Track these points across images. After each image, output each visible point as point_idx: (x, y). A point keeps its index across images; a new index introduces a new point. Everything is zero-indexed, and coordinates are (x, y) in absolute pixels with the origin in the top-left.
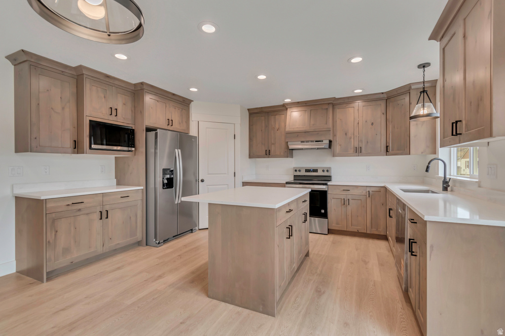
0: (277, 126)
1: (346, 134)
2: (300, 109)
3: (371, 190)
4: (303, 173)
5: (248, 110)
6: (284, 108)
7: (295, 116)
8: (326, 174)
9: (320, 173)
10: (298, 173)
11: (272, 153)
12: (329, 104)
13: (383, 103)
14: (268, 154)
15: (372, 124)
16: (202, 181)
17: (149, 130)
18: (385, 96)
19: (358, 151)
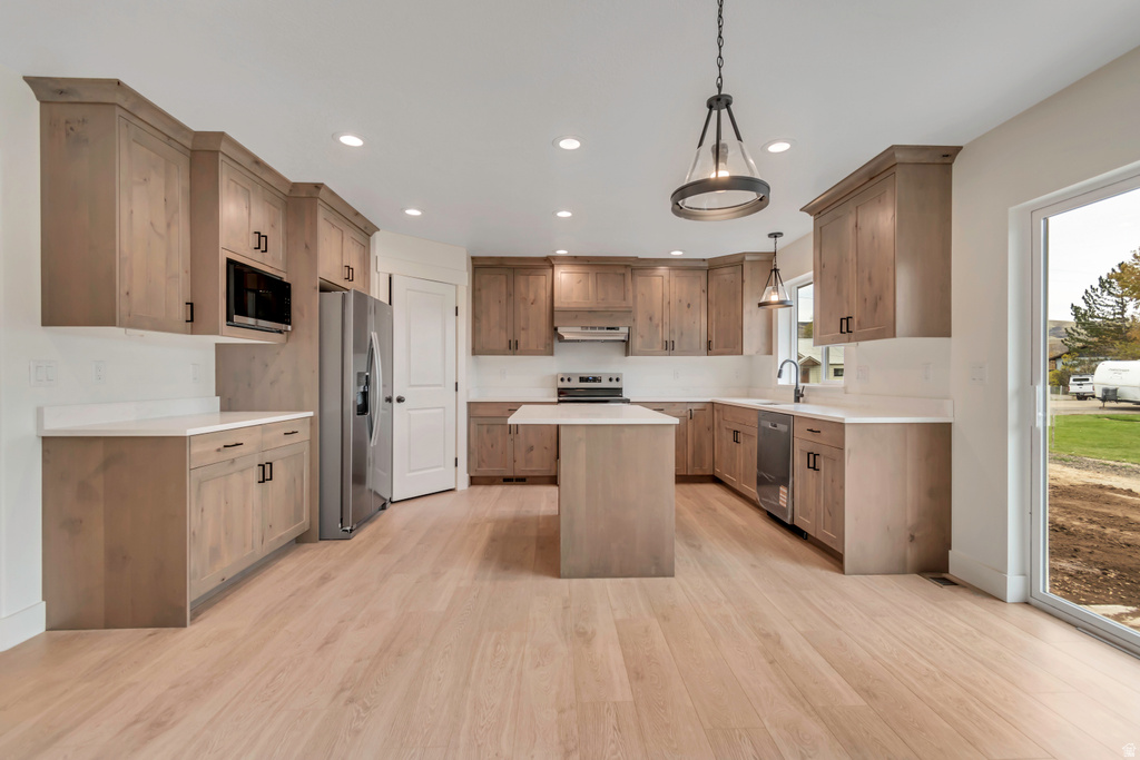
0: (532, 297)
1: (651, 319)
2: (576, 269)
3: (694, 407)
4: (575, 384)
5: (473, 258)
6: (549, 262)
7: (565, 280)
8: (614, 385)
9: (605, 384)
10: (566, 385)
11: (521, 346)
12: (626, 266)
13: (703, 275)
14: (513, 347)
15: (689, 305)
16: (400, 400)
17: (325, 288)
18: (706, 265)
19: (669, 347)
